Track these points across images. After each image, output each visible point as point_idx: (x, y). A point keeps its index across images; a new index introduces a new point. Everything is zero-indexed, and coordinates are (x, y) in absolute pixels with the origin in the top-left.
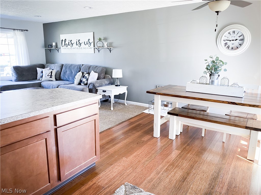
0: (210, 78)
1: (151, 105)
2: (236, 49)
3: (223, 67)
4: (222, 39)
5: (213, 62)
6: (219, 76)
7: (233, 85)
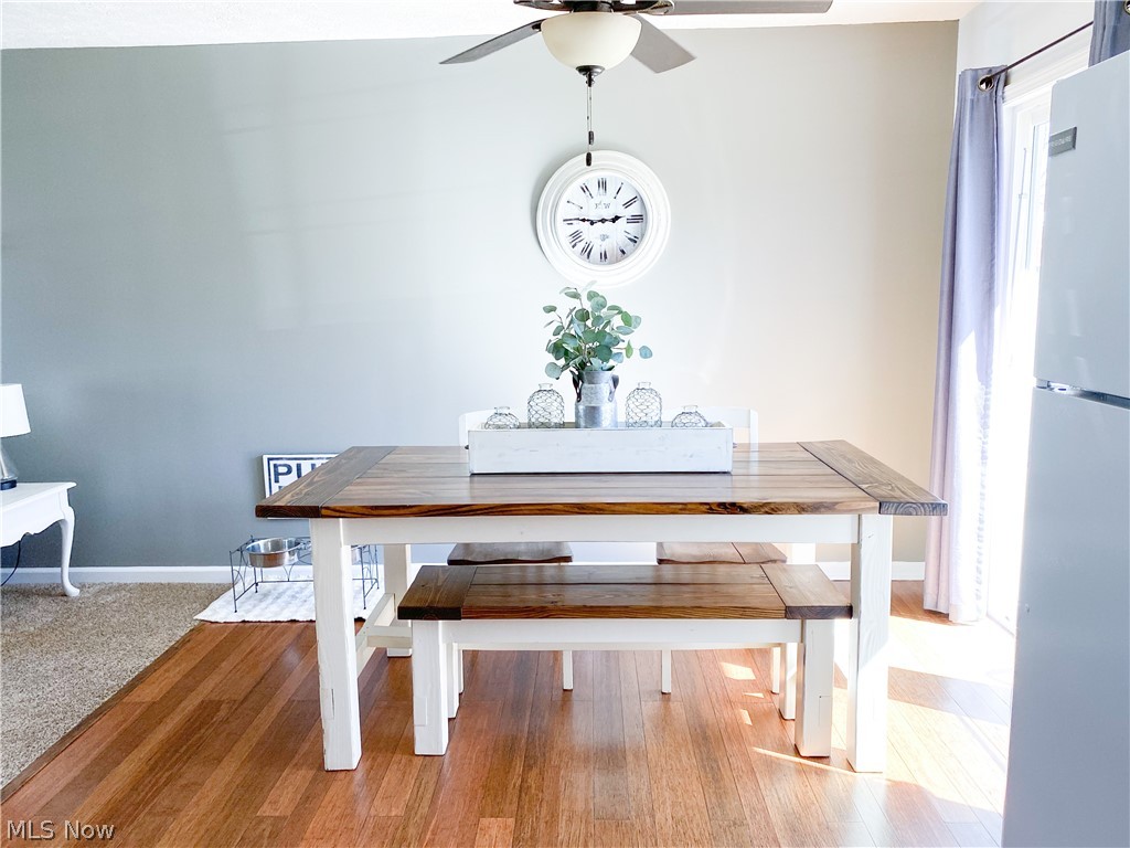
0: (579, 395)
1: (243, 568)
2: (617, 261)
3: (636, 339)
4: (560, 216)
5: (583, 316)
6: (615, 381)
7: (685, 419)
